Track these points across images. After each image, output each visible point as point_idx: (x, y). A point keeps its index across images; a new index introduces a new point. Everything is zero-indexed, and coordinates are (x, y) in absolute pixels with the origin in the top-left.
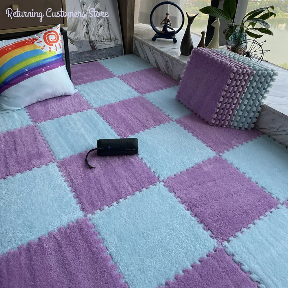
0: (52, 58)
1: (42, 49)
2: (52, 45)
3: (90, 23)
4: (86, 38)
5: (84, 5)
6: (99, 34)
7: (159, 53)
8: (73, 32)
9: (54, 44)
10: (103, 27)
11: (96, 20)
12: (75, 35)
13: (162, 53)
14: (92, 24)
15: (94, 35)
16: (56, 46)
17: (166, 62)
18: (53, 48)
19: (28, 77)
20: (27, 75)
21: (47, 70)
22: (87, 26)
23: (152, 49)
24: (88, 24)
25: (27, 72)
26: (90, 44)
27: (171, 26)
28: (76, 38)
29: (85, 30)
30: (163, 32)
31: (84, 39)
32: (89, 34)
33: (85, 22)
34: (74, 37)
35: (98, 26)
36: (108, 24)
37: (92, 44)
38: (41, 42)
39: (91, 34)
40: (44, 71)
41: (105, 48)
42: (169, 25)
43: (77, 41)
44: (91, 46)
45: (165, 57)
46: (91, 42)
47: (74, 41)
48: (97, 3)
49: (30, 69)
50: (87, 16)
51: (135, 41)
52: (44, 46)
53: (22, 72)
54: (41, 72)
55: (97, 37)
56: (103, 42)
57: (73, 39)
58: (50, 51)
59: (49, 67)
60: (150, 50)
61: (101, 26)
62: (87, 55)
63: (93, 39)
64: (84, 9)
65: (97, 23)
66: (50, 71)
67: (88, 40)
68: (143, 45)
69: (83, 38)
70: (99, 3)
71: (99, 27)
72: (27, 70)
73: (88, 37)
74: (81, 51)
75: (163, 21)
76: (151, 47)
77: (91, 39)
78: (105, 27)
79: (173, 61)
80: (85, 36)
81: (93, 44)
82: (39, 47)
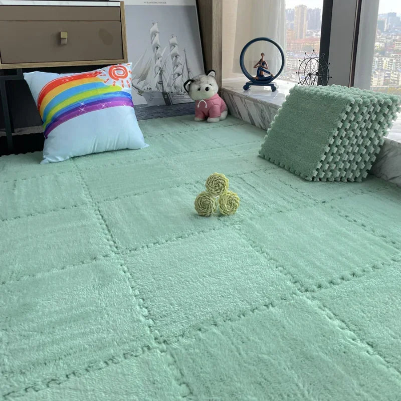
0: (116, 93)
1: (105, 82)
2: (118, 80)
3: (165, 71)
4: (158, 88)
5: (157, 48)
6: (176, 85)
7: (253, 102)
8: (142, 80)
9: (120, 79)
10: (181, 76)
11: (173, 67)
12: (145, 84)
13: (256, 102)
14: (166, 71)
15: (169, 85)
16: (122, 82)
17: (262, 112)
18: (118, 84)
19: (83, 112)
20: (83, 110)
21: (107, 106)
22: (160, 74)
23: (243, 99)
24: (161, 71)
25: (82, 107)
26: (164, 97)
27: (267, 68)
28: (146, 87)
29: (157, 79)
30: (257, 78)
31: (156, 89)
32: (162, 83)
33: (158, 69)
34: (143, 87)
35: (174, 75)
36: (189, 72)
37: (166, 97)
38: (105, 75)
39: (165, 84)
40: (104, 108)
41: (183, 102)
42: (265, 68)
43: (147, 91)
44: (164, 99)
45: (260, 105)
46: (164, 94)
47: (142, 92)
48: (174, 47)
49: (87, 103)
50: (161, 61)
51: (223, 94)
52: (108, 79)
53: (76, 106)
54: (101, 107)
55: (173, 88)
56: (181, 94)
57: (141, 89)
58: (114, 85)
59: (110, 102)
60: (242, 101)
61: (179, 75)
62: (159, 110)
63: (167, 90)
64: (157, 53)
65: (174, 71)
66: (112, 108)
67: (161, 91)
68: (232, 96)
69: (154, 89)
70: (177, 47)
71: (176, 75)
72: (82, 104)
73: (161, 87)
74: (151, 104)
75: (257, 64)
76: (243, 97)
77: (165, 90)
78: (184, 76)
79: (270, 108)
80: (157, 87)
81: (168, 96)
82: (102, 80)
